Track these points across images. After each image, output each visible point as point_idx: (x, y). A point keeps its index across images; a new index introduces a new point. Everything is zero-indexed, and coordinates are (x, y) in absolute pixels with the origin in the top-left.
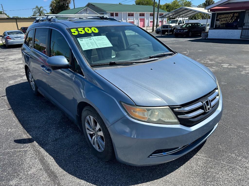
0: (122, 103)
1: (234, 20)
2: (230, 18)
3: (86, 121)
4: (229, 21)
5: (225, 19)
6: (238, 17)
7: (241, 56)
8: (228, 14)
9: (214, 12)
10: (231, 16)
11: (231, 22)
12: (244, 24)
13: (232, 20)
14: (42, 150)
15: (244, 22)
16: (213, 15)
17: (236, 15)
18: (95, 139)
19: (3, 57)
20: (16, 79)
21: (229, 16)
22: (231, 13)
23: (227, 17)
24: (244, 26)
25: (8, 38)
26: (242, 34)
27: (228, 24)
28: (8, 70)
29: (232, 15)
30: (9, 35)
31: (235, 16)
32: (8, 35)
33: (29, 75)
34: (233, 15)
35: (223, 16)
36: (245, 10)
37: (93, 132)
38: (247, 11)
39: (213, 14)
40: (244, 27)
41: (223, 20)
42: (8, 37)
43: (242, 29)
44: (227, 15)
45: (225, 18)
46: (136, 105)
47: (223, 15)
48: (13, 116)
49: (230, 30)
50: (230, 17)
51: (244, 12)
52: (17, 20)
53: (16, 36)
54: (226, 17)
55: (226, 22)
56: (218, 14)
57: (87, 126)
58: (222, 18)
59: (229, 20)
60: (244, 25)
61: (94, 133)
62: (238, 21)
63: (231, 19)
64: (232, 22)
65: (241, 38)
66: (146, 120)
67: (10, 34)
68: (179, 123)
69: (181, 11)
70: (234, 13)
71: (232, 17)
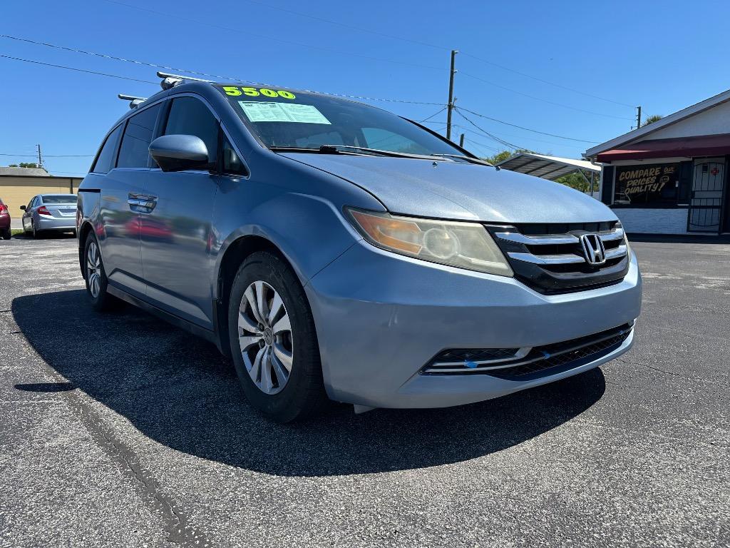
0: (350, 211)
1: (663, 184)
2: (654, 179)
3: (242, 308)
4: (652, 188)
5: (640, 182)
6: (674, 177)
7: (692, 263)
8: (647, 170)
9: (608, 165)
10: (656, 174)
11: (658, 187)
12: (693, 193)
13: (660, 185)
14: (97, 406)
15: (693, 190)
16: (607, 171)
17: (667, 171)
18: (265, 357)
19: (19, 252)
20: (46, 285)
21: (651, 174)
22: (655, 166)
23: (646, 177)
24: (692, 200)
25: (43, 210)
26: (691, 219)
27: (649, 193)
28: (26, 272)
29: (657, 172)
30: (45, 204)
31: (667, 174)
32: (44, 202)
33: (89, 256)
34: (662, 171)
35: (633, 175)
36: (691, 159)
37: (260, 338)
38: (697, 161)
39: (605, 169)
40: (695, 202)
41: (634, 183)
42: (44, 207)
43: (690, 208)
44: (643, 171)
45: (638, 179)
46: (388, 211)
47: (633, 172)
48: (24, 345)
49: (658, 210)
50: (652, 177)
51: (689, 165)
52: (74, 181)
53: (65, 207)
54: (642, 177)
55: (643, 188)
56: (620, 169)
57: (243, 323)
58: (633, 179)
59: (650, 184)
60: (693, 197)
61: (262, 340)
62: (677, 186)
63: (657, 181)
64: (659, 190)
65: (688, 231)
66: (417, 254)
67: (48, 200)
68: (512, 274)
69: (519, 164)
70: (662, 166)
71: (658, 177)
